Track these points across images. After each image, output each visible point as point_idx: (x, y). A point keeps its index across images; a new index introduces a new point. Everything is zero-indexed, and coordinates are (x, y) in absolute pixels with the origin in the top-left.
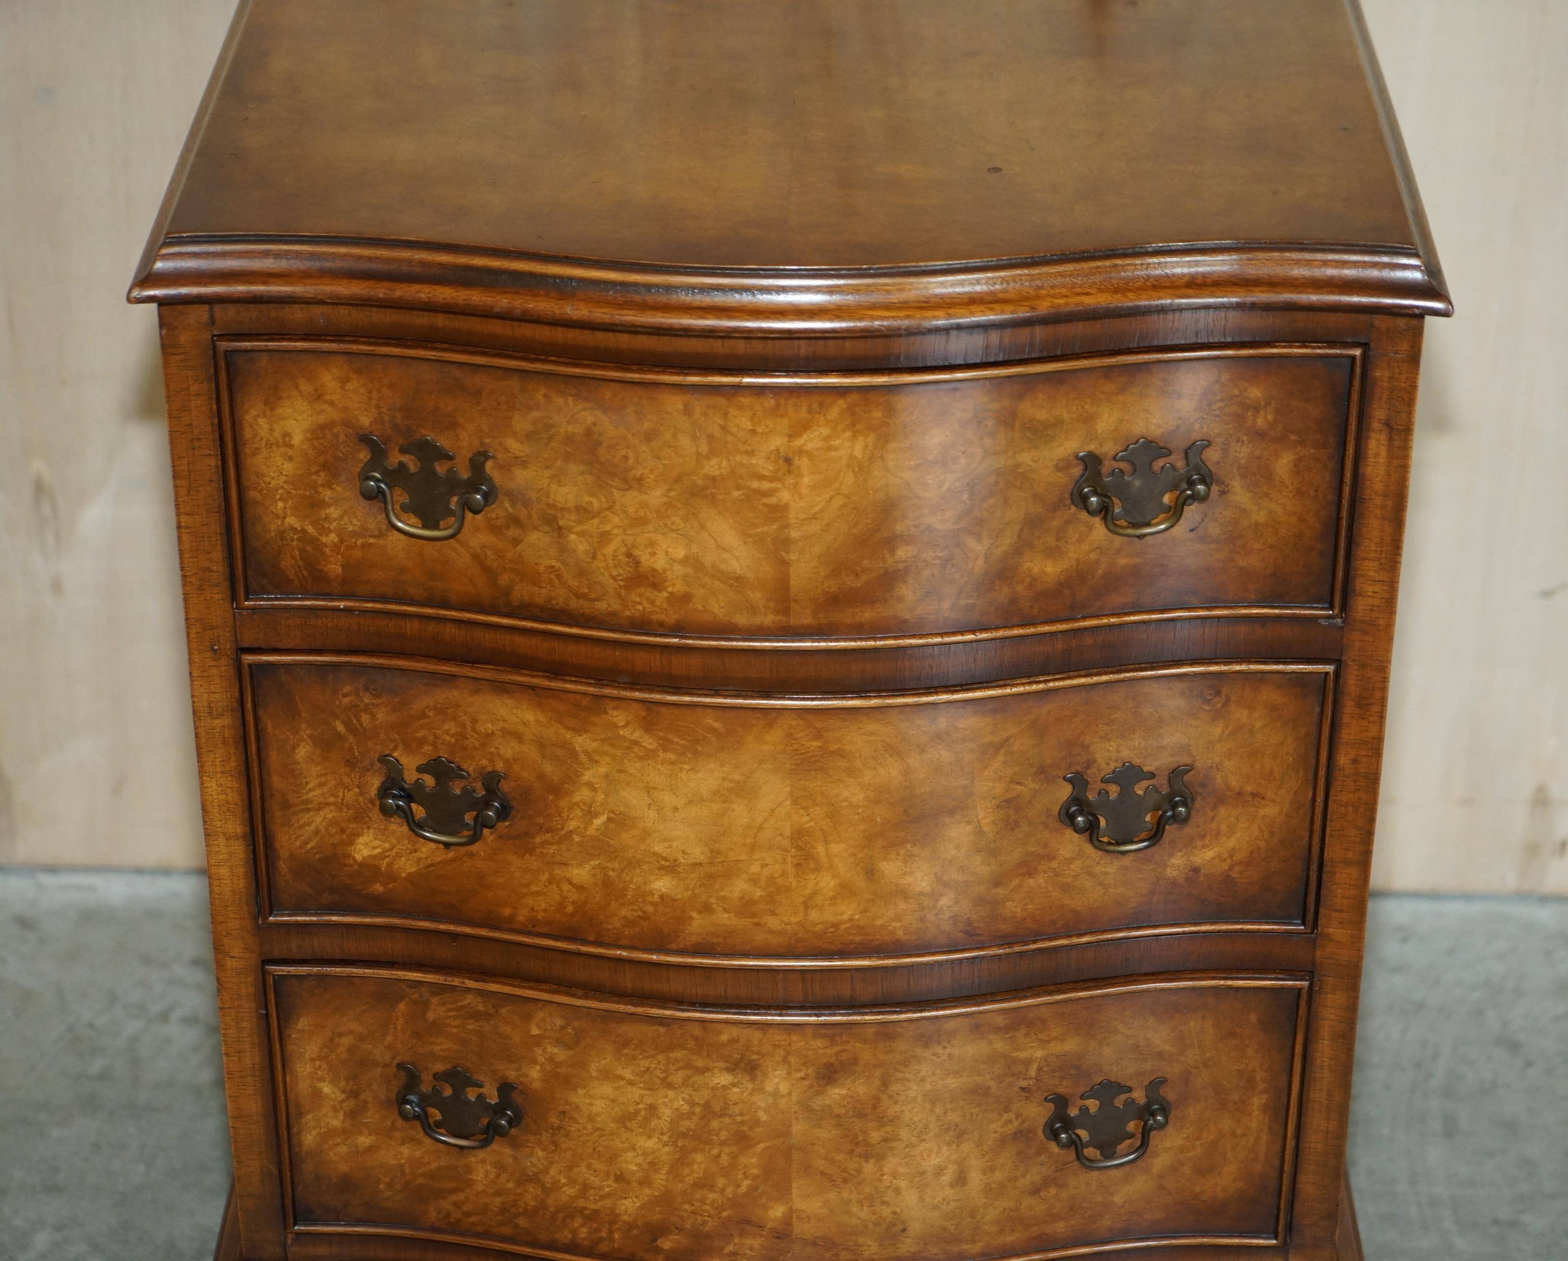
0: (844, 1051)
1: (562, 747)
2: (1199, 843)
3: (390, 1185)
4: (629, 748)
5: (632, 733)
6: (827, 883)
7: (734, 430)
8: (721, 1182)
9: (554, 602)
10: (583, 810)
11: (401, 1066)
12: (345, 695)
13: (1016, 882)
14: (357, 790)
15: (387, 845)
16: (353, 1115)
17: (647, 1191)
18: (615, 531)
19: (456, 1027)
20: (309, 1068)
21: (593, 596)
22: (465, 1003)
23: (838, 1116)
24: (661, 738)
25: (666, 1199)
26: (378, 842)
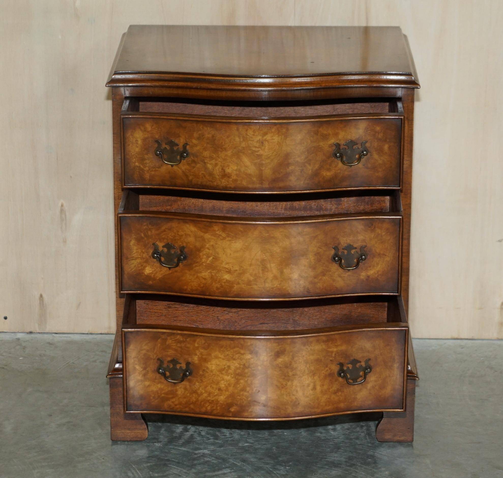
1: (201, 238)
2: (369, 269)
3: (154, 397)
4: (219, 237)
6: (270, 275)
7: (249, 134)
9: (203, 183)
10: (206, 256)
11: (158, 359)
12: (144, 226)
14: (146, 254)
15: (153, 270)
17: (227, 393)
18: (219, 163)
21: (213, 181)
23: (280, 367)
24: (227, 234)
25: (232, 395)
26: (151, 269)
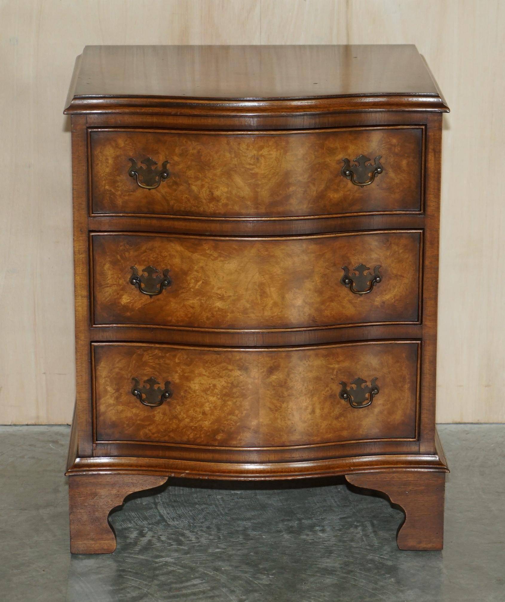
0: (275, 362)
1: (189, 258)
2: (384, 293)
3: (128, 425)
4: (209, 257)
5: (210, 252)
6: (270, 302)
7: (242, 149)
8: (237, 412)
9: (187, 209)
10: (194, 280)
11: (133, 379)
12: (121, 246)
13: (328, 304)
14: (123, 279)
15: (132, 298)
16: (117, 398)
18: (206, 184)
19: (152, 362)
20: (103, 381)
21: (199, 206)
22: (155, 353)
23: (274, 386)
24: (219, 253)
25: (218, 420)
26: (129, 297)
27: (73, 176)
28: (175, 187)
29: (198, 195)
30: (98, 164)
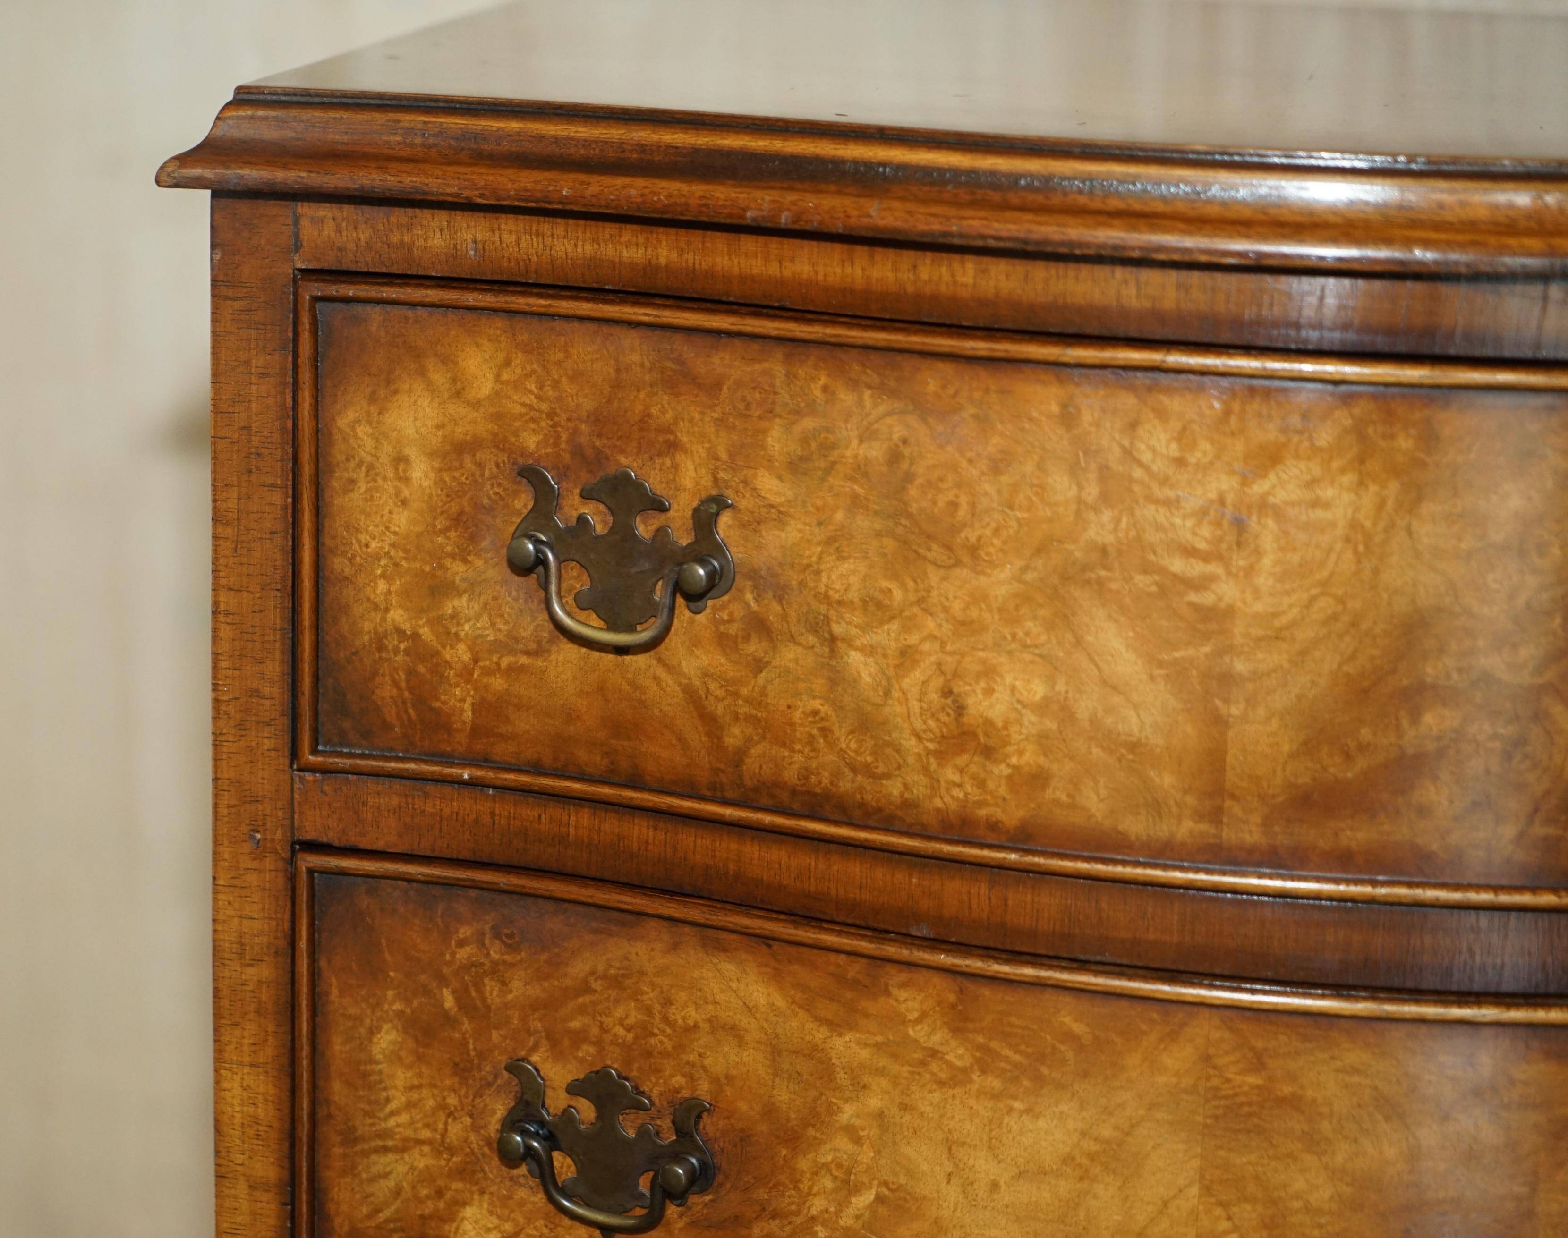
1: (810, 1056)
4: (923, 1064)
5: (929, 1035)
7: (1146, 457)
9: (813, 779)
10: (835, 1178)
12: (461, 944)
14: (468, 1121)
18: (926, 646)
21: (881, 769)
24: (980, 1047)
26: (495, 1221)
27: (215, 537)
28: (754, 647)
29: (877, 706)
30: (353, 481)
